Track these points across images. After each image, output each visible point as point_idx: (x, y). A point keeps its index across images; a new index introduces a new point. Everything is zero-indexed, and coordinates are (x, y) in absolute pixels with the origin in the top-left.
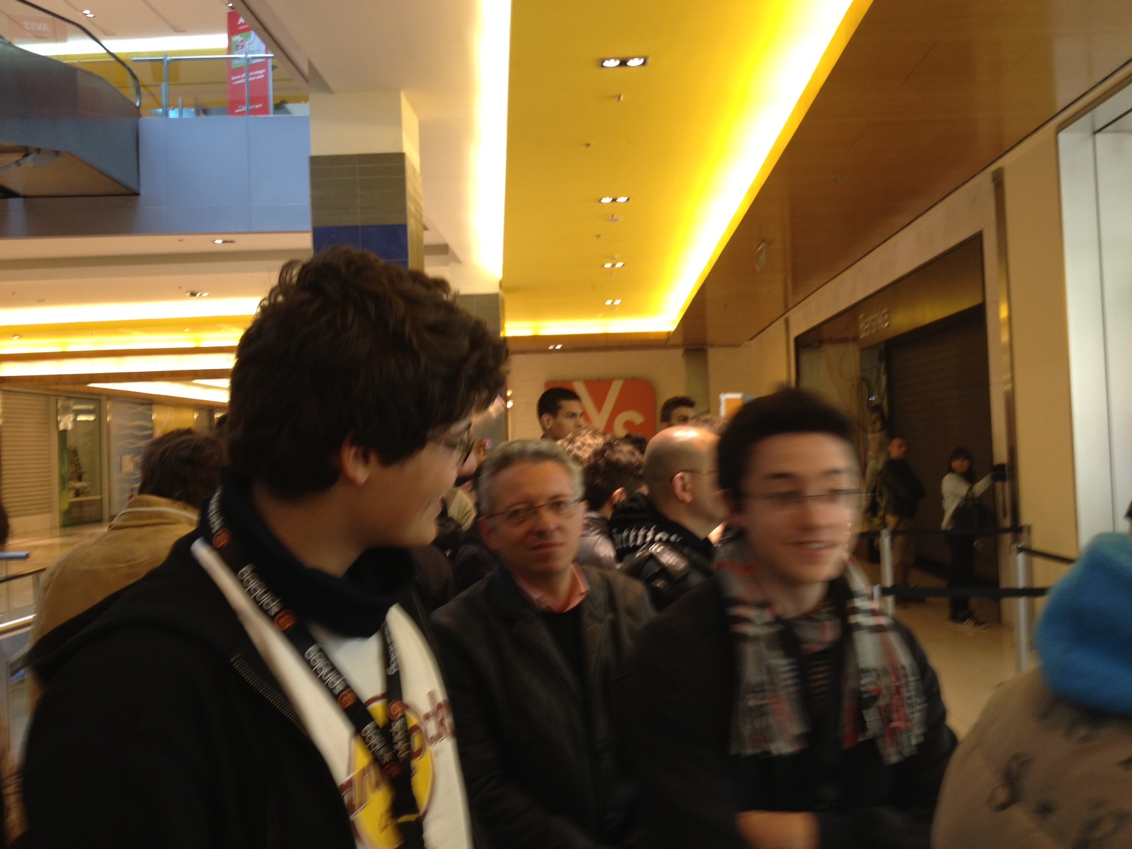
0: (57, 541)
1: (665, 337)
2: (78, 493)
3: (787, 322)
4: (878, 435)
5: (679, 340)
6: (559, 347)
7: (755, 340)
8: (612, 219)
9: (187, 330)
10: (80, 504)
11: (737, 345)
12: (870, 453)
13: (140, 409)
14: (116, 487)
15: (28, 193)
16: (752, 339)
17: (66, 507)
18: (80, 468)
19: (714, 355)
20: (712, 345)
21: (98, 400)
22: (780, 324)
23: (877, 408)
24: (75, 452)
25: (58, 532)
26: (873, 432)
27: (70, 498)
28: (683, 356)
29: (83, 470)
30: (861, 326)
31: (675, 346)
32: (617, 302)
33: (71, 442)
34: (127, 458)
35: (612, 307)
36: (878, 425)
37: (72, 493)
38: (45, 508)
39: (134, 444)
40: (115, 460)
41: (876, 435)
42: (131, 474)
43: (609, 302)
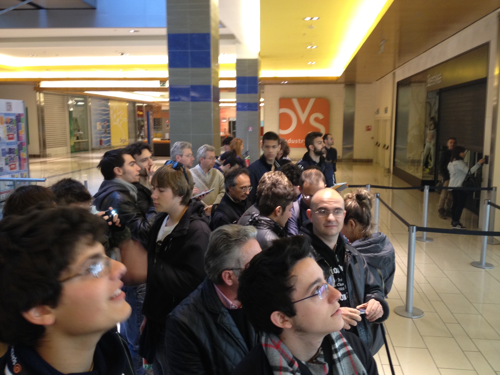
0: (69, 160)
1: (335, 79)
2: (78, 138)
3: (394, 74)
4: (432, 131)
5: (343, 80)
6: (286, 82)
7: (378, 81)
8: (311, 27)
10: (79, 142)
11: (370, 83)
12: (427, 139)
13: (103, 102)
14: (94, 136)
15: (48, 7)
16: (377, 80)
17: (72, 144)
18: (79, 127)
19: (359, 88)
20: (359, 83)
21: (86, 98)
22: (390, 75)
23: (432, 119)
24: (76, 120)
25: (70, 155)
26: (430, 130)
27: (74, 140)
28: (344, 87)
29: (80, 128)
30: (429, 80)
31: (340, 83)
32: (314, 63)
33: (74, 115)
34: (98, 123)
35: (311, 65)
36: (433, 126)
37: (75, 138)
38: (64, 144)
39: (101, 117)
40: (93, 124)
41: (431, 131)
42: (100, 130)
43: (310, 63)
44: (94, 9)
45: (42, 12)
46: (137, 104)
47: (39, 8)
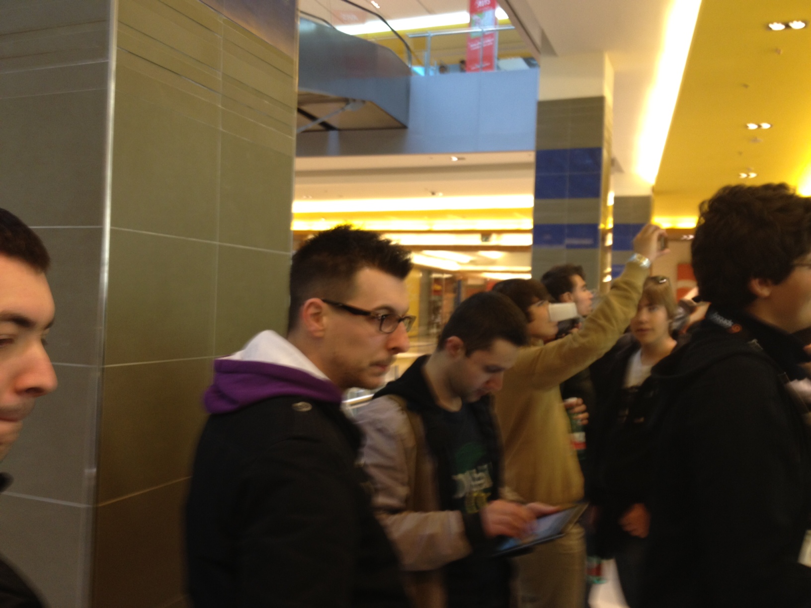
8: (755, 140)
15: (342, 127)
44: (404, 127)
45: (333, 134)
46: (435, 275)
47: (330, 128)
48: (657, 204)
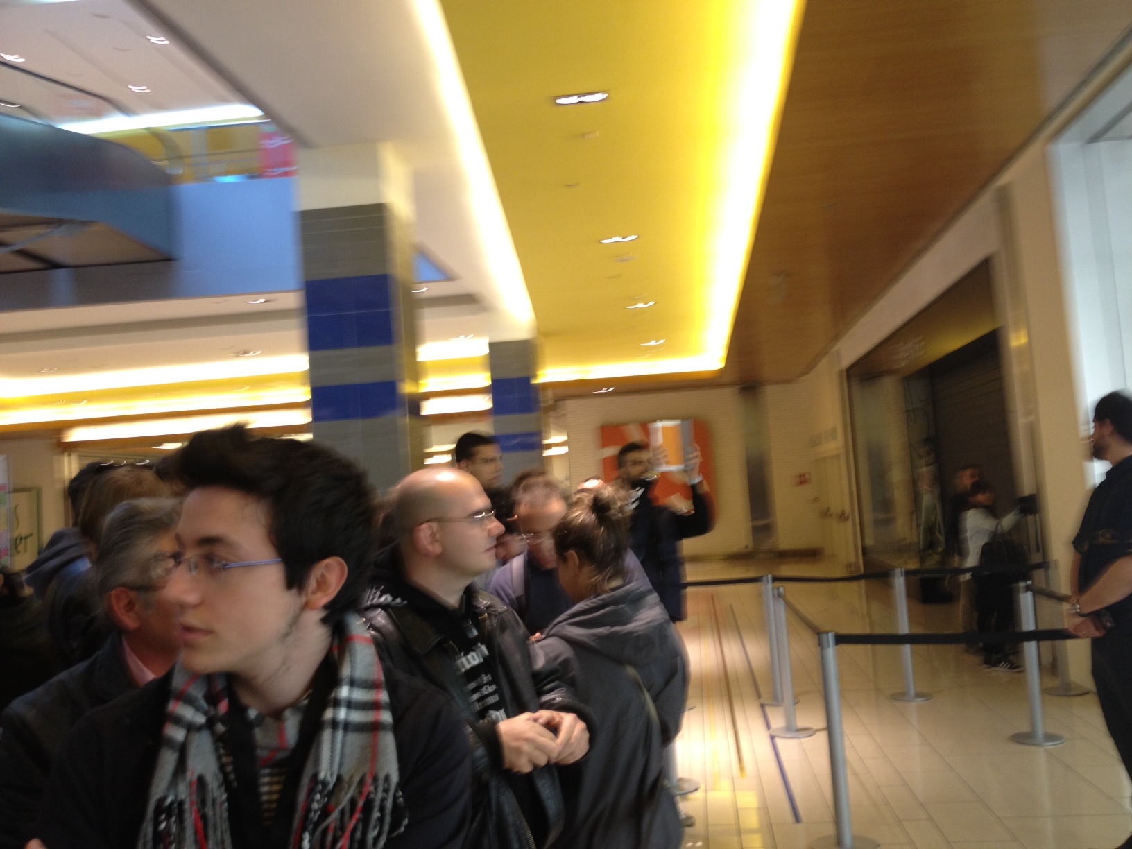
1: (715, 376)
3: (838, 353)
4: (930, 469)
6: (610, 390)
7: (810, 374)
9: (246, 387)
11: (791, 381)
15: (75, 263)
16: (804, 374)
20: (768, 382)
22: (830, 357)
26: (927, 464)
28: (738, 392)
31: (728, 385)
32: (662, 341)
36: (932, 456)
43: (652, 343)
45: (60, 274)
47: (54, 265)
48: (548, 349)
